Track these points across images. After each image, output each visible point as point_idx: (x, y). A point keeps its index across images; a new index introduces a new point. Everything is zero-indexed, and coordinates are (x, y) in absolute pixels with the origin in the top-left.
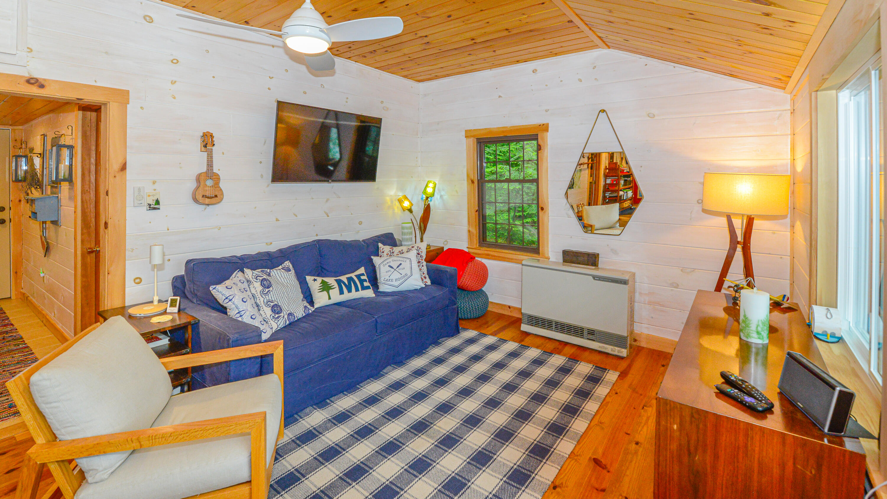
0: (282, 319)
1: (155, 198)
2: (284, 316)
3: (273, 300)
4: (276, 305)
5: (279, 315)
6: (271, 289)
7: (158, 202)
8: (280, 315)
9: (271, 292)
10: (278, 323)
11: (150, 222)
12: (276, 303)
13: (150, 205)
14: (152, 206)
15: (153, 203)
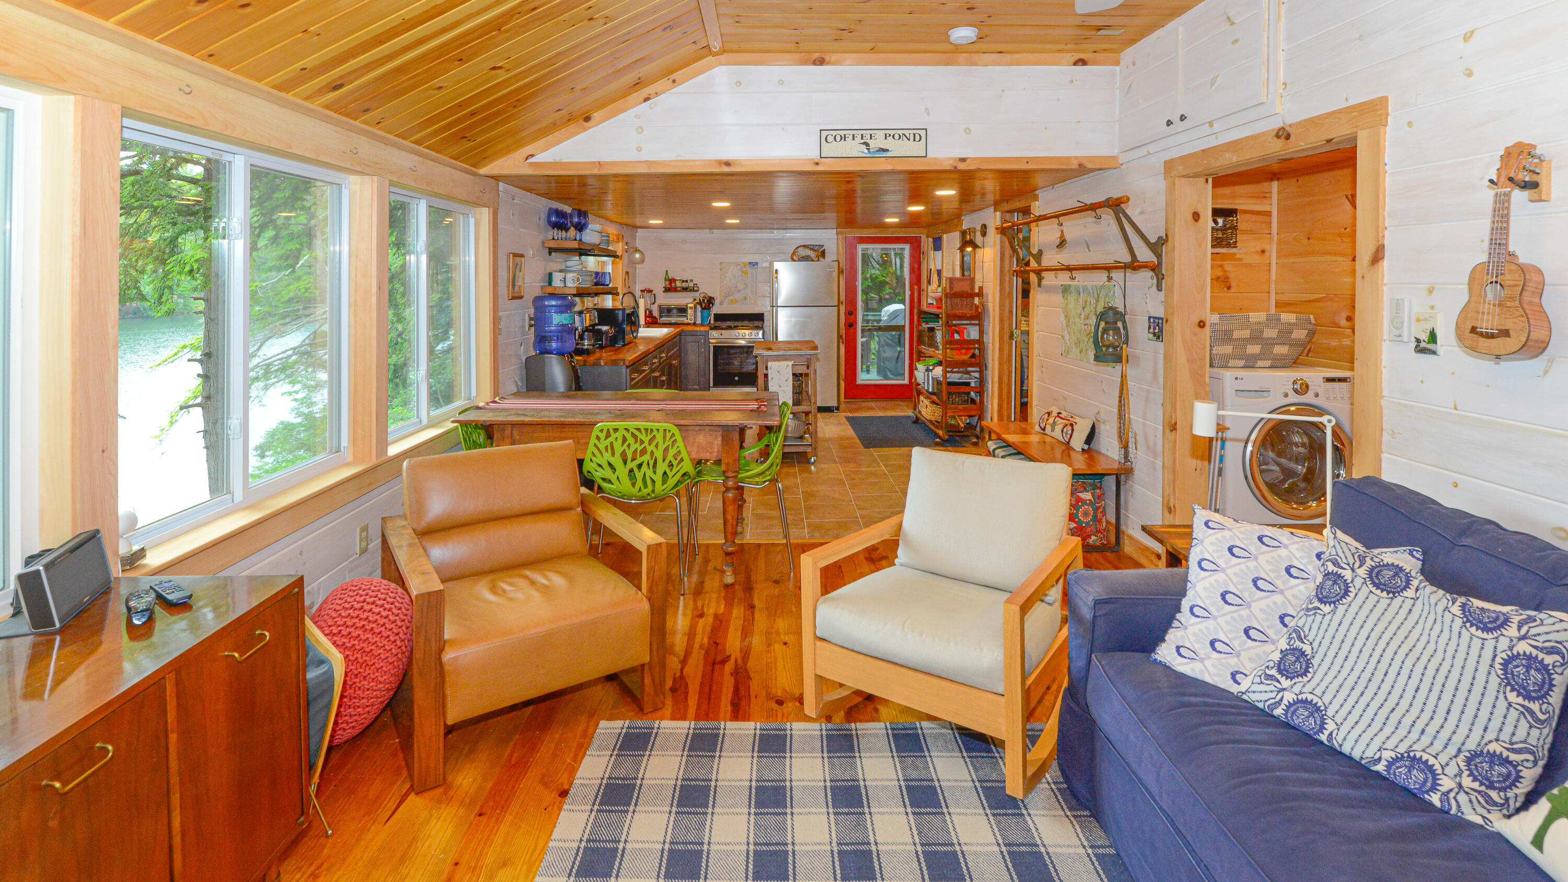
0: (1272, 688)
1: (1429, 328)
2: (1284, 689)
3: (1310, 638)
4: (1303, 654)
5: (1279, 677)
6: (1327, 609)
7: (1433, 337)
8: (1282, 680)
9: (1319, 618)
10: (1255, 687)
11: (1422, 382)
12: (1307, 649)
13: (1418, 341)
14: (1423, 345)
15: (1424, 336)
